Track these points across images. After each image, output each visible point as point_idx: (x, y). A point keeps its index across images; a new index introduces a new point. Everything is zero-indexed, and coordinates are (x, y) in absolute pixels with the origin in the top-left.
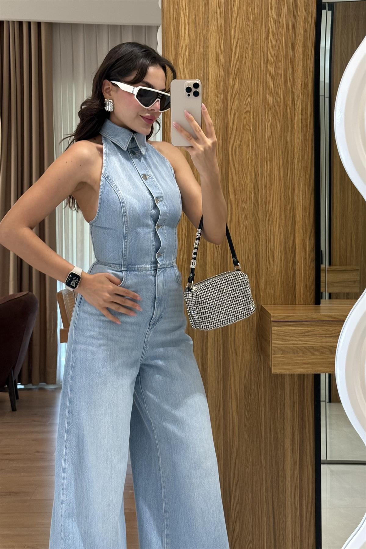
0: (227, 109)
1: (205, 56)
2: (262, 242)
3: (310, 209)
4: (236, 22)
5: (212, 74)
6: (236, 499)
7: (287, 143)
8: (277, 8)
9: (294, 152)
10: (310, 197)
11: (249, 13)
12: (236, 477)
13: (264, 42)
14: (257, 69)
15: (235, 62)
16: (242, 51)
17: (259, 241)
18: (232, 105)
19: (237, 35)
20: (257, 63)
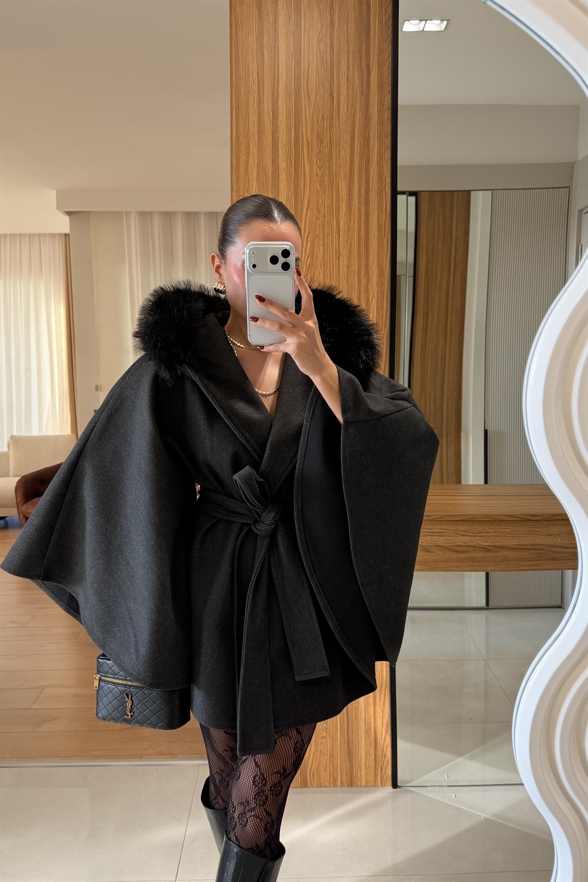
8: (347, 201)
11: (319, 206)
13: (336, 237)
14: (329, 265)
15: (306, 258)
16: (313, 246)
19: (307, 230)
20: (328, 259)
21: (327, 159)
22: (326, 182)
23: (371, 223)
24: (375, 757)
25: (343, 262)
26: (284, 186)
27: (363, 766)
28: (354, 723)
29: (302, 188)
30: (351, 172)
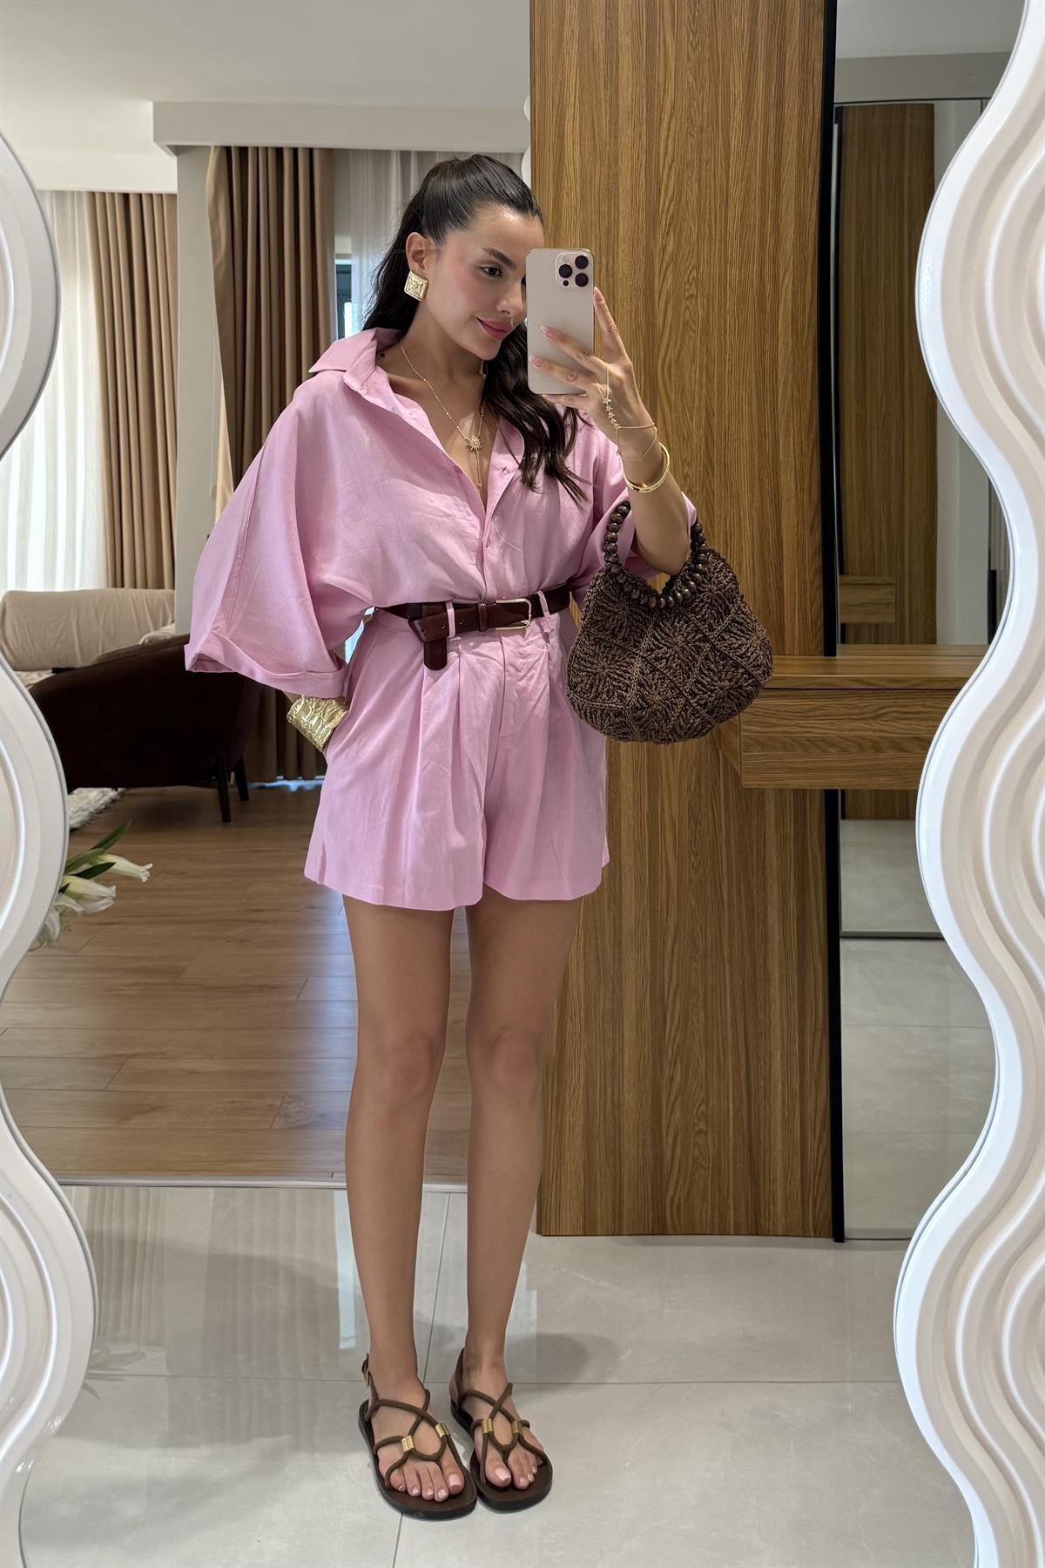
0: (652, 290)
1: (612, 193)
2: (719, 536)
3: (810, 475)
4: (669, 129)
5: (624, 226)
6: (676, 1021)
7: (763, 354)
8: (744, 104)
9: (777, 369)
10: (810, 454)
11: (693, 114)
12: (674, 979)
13: (722, 166)
14: (708, 216)
15: (667, 204)
16: (680, 183)
17: (714, 535)
18: (663, 283)
19: (670, 153)
20: (707, 205)
21: (708, 32)
22: (706, 72)
23: (785, 140)
24: (802, 1176)
25: (735, 212)
26: (628, 78)
27: (779, 1193)
28: (762, 1106)
29: (662, 79)
30: (752, 54)
